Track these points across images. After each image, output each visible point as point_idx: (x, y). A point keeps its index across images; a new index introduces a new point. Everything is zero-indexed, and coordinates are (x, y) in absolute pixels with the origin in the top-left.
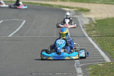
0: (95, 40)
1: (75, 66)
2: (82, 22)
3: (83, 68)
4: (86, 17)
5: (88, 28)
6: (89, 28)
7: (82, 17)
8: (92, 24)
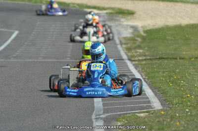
0: (140, 66)
1: (93, 117)
2: (119, 34)
3: (107, 121)
4: (127, 25)
5: (129, 45)
6: (132, 44)
7: (120, 25)
8: (138, 37)
